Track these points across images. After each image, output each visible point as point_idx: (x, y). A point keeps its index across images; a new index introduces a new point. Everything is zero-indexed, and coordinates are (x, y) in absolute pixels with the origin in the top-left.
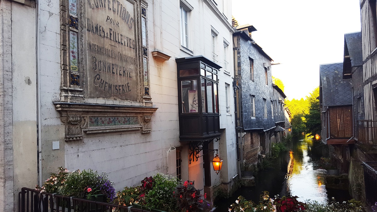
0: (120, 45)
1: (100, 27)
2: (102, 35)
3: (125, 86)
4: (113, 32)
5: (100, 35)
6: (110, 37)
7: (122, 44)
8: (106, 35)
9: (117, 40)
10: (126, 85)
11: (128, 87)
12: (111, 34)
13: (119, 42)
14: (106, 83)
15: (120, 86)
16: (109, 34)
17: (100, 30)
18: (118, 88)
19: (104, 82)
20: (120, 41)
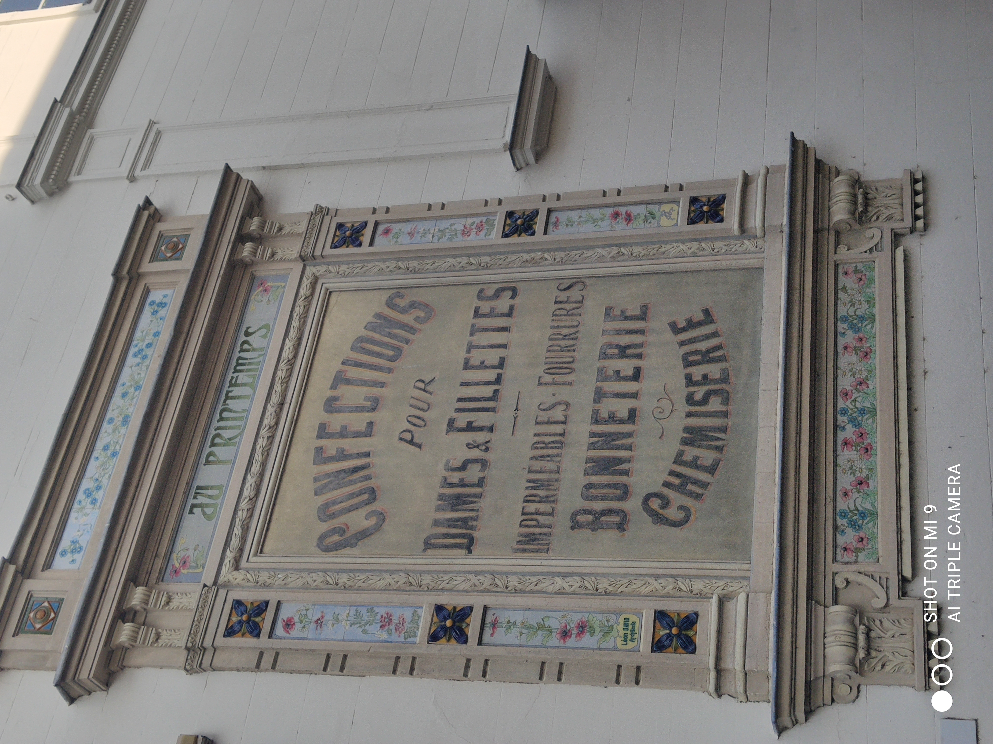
0: (508, 373)
1: (451, 485)
2: (481, 475)
3: (686, 349)
4: (458, 410)
5: (481, 483)
6: (480, 429)
7: (501, 364)
8: (476, 453)
9: (488, 391)
10: (682, 344)
11: (691, 325)
12: (470, 427)
13: (499, 380)
14: (678, 460)
15: (689, 379)
16: (470, 437)
17: (462, 484)
18: (700, 392)
19: (679, 469)
20: (491, 375)
